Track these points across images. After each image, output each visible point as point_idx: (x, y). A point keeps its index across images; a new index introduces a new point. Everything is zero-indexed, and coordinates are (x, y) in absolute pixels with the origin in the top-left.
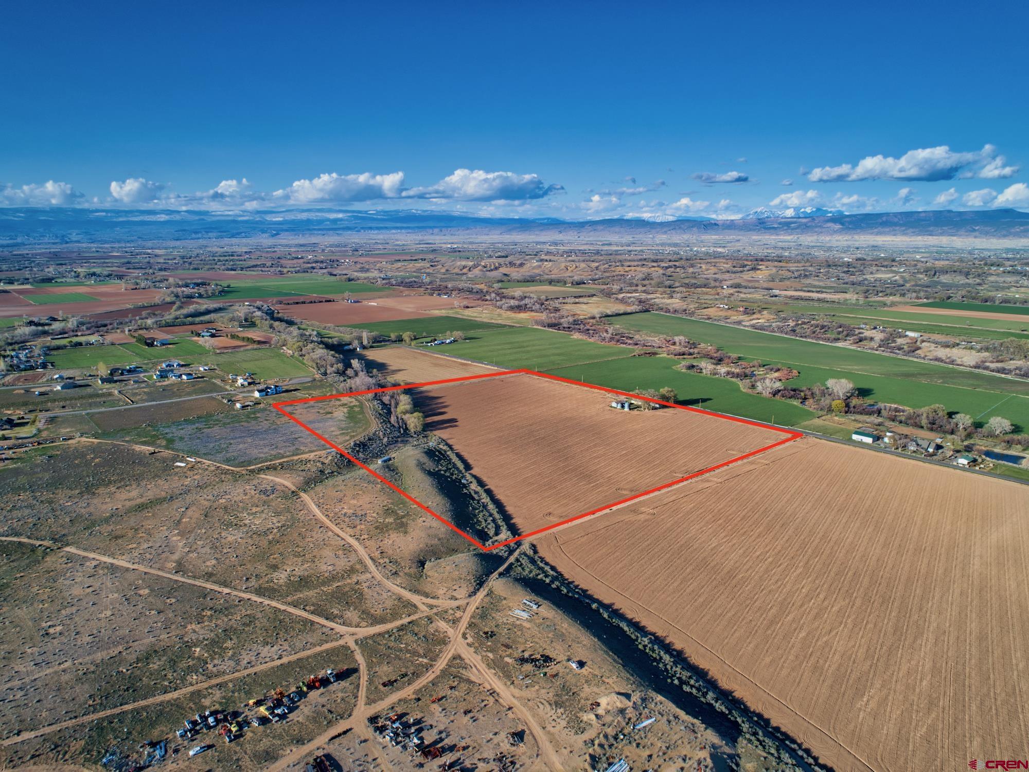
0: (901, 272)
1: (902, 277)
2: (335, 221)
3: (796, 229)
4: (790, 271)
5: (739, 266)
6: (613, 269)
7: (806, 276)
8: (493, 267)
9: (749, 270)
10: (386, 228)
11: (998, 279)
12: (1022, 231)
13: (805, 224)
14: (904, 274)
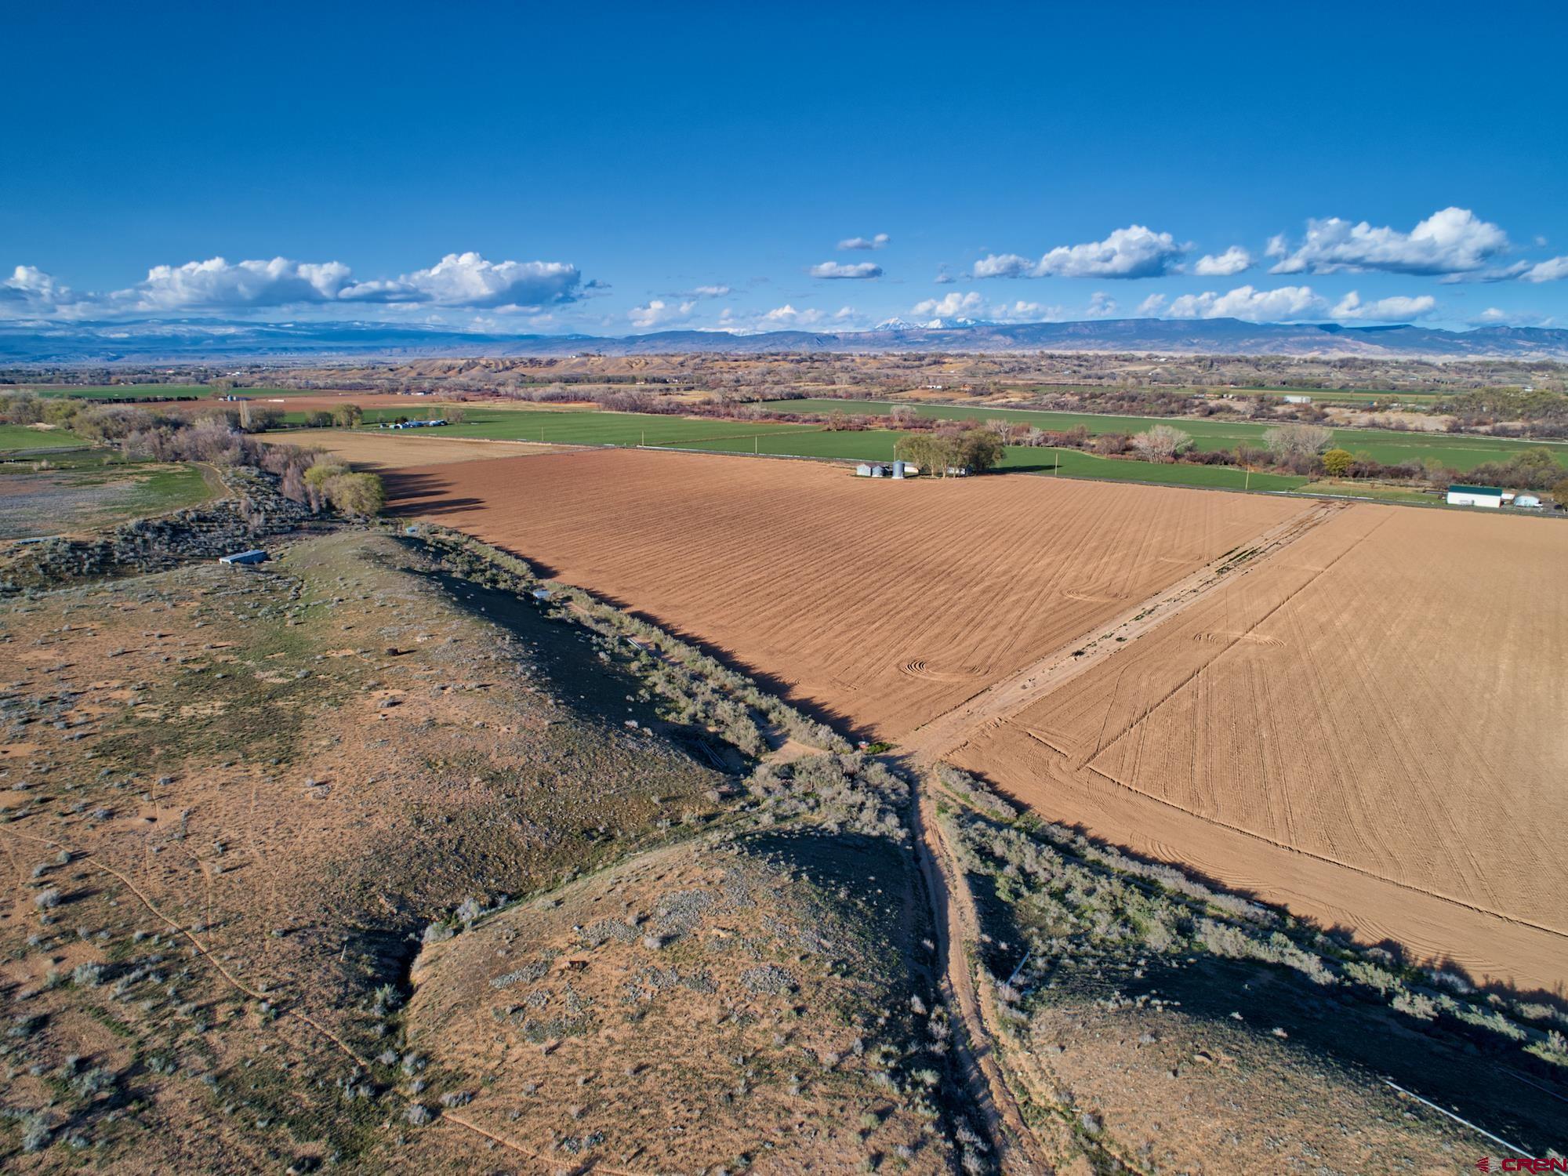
0: (1162, 363)
1: (1165, 369)
2: (223, 338)
3: (952, 343)
4: (995, 363)
5: (913, 358)
6: (710, 365)
7: (1021, 369)
8: (501, 367)
9: (930, 365)
10: (312, 349)
11: (1301, 371)
12: (1253, 345)
13: (964, 336)
14: (1168, 366)
